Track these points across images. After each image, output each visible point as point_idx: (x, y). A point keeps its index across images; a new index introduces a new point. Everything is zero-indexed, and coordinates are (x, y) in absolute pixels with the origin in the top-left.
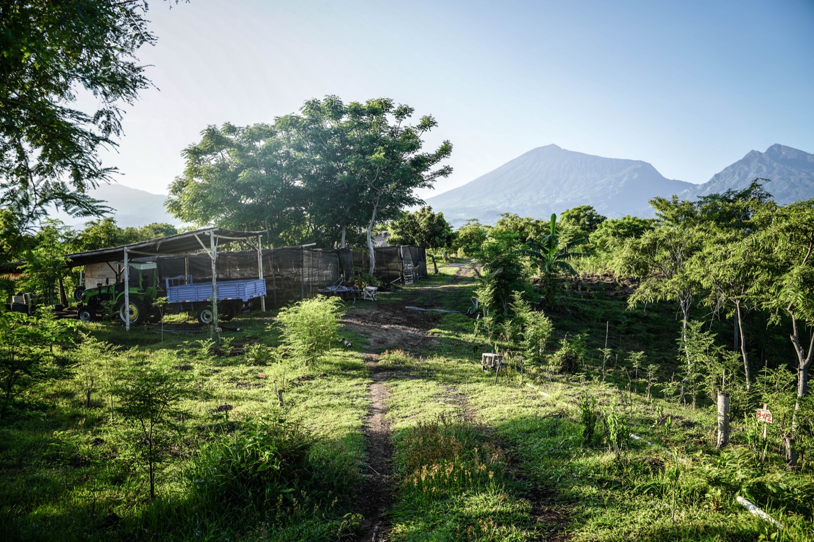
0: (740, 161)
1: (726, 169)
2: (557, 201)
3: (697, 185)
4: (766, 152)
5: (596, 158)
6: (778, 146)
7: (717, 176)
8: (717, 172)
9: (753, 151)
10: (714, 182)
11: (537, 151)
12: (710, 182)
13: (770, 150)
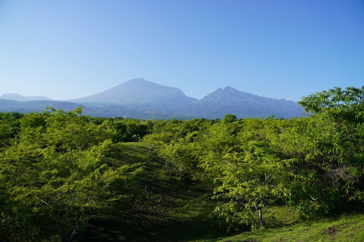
0: (215, 92)
1: (209, 94)
2: (142, 103)
3: (198, 100)
4: (224, 89)
5: (159, 85)
6: (229, 87)
7: (206, 97)
8: (206, 96)
9: (219, 88)
10: (205, 99)
11: (134, 80)
12: (203, 99)
13: (226, 88)
